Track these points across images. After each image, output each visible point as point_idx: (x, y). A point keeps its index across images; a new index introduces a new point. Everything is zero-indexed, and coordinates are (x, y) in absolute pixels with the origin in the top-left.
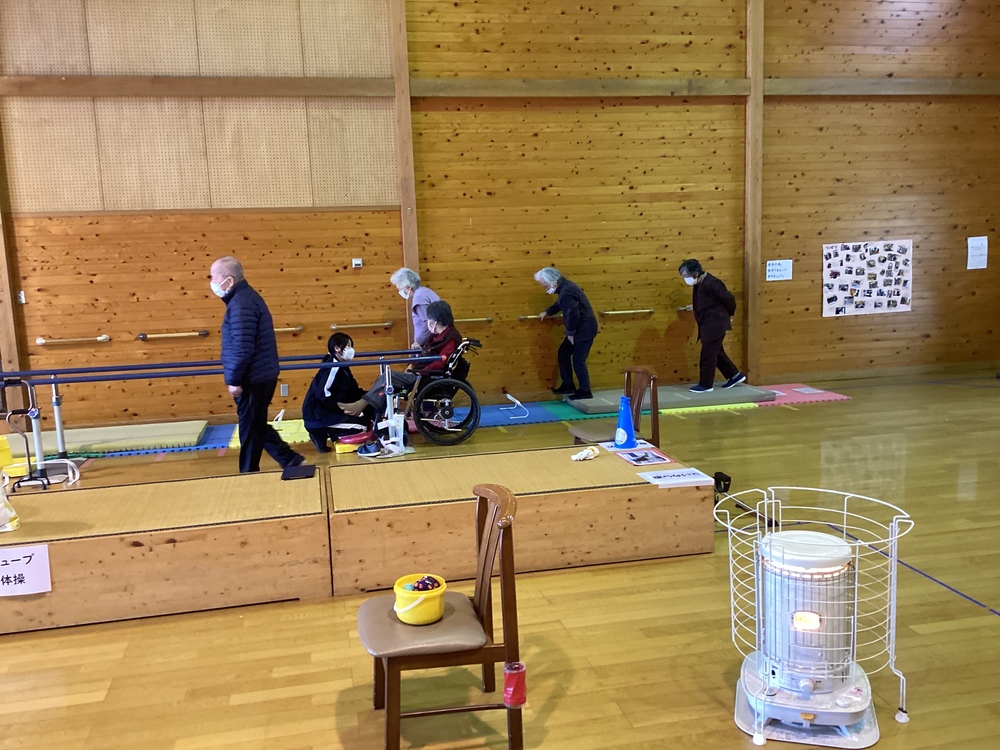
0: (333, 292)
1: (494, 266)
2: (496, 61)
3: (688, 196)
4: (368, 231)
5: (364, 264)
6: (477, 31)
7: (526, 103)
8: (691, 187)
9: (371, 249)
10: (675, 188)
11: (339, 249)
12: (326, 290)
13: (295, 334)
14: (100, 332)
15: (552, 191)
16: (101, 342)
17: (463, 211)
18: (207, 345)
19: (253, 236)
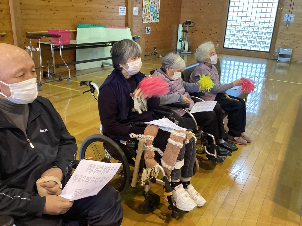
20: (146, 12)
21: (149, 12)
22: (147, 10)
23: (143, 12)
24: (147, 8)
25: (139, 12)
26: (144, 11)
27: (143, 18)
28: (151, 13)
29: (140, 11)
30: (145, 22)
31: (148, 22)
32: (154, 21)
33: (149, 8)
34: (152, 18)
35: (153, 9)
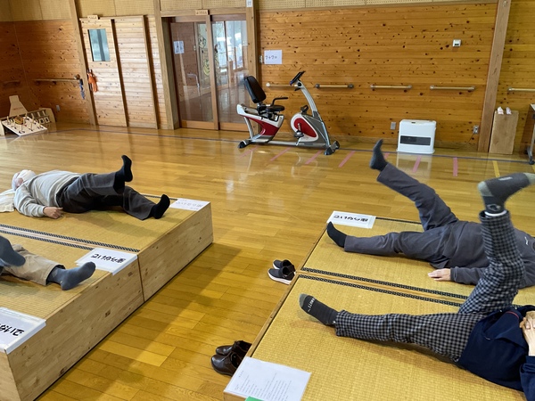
0: (436, 63)
4: (469, 19)
5: (461, 44)
9: (469, 33)
11: (445, 33)
12: (431, 62)
13: (405, 91)
18: (351, 93)
19: (389, 23)
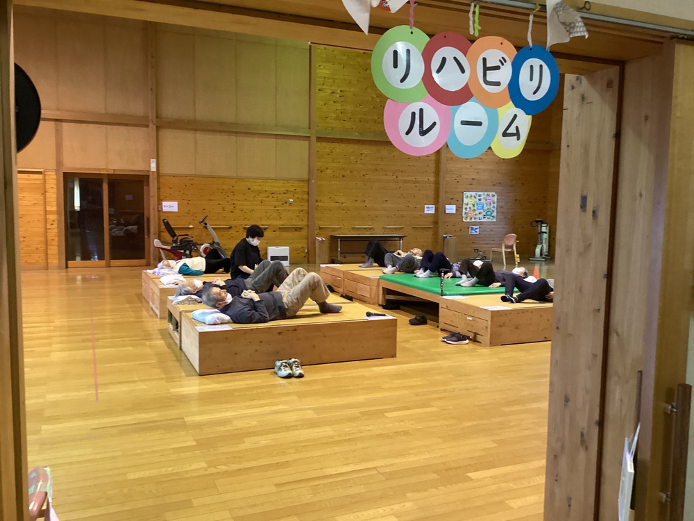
0: (280, 212)
1: (343, 205)
2: (348, 125)
3: (418, 182)
4: (296, 189)
5: (293, 202)
6: (342, 113)
7: (358, 142)
8: (419, 178)
9: (296, 196)
10: (413, 179)
11: (285, 195)
12: (278, 212)
14: (190, 224)
15: (367, 177)
16: (191, 228)
17: (333, 182)
18: (231, 231)
19: (252, 188)
20: (468, 209)
21: (474, 210)
22: (470, 208)
23: (464, 210)
24: (470, 205)
25: (457, 210)
26: (466, 209)
27: (464, 215)
28: (480, 211)
29: (459, 209)
30: (468, 221)
31: (473, 220)
32: (486, 220)
33: (474, 205)
34: (481, 216)
35: (483, 207)
